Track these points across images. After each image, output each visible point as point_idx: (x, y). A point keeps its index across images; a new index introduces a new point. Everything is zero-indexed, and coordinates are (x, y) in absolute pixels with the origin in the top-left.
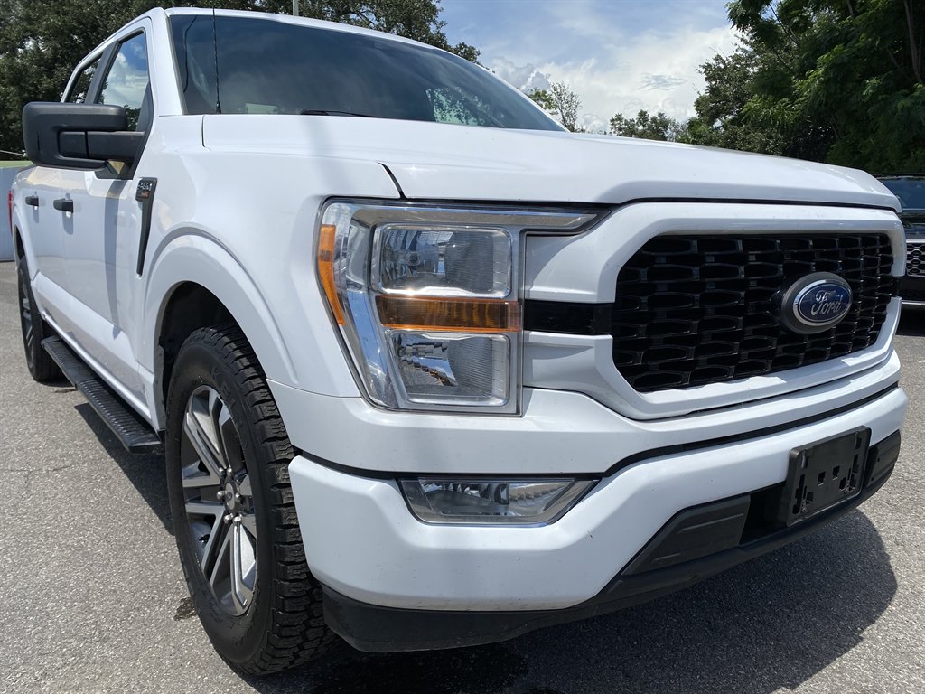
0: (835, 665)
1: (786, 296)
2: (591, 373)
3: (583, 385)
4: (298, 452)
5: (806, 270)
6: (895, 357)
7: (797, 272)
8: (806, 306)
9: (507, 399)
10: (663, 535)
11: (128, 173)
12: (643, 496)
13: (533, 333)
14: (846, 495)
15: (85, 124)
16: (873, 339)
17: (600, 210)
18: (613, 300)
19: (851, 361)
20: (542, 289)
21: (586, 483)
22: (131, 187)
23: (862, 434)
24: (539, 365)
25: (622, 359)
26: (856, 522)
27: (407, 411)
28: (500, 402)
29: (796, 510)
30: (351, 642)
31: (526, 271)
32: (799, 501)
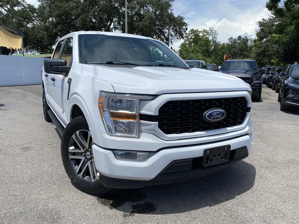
0: (223, 203)
2: (153, 130)
3: (152, 132)
4: (94, 144)
5: (212, 107)
7: (208, 108)
8: (210, 116)
9: (136, 135)
10: (169, 166)
11: (66, 75)
12: (165, 157)
13: (142, 121)
14: (223, 161)
15: (57, 64)
16: (241, 123)
17: (155, 96)
18: (158, 115)
20: (143, 112)
21: (153, 153)
22: (67, 79)
23: (229, 146)
24: (143, 128)
25: (160, 127)
27: (115, 136)
28: (135, 135)
29: (207, 163)
30: (104, 185)
31: (140, 108)
32: (207, 161)
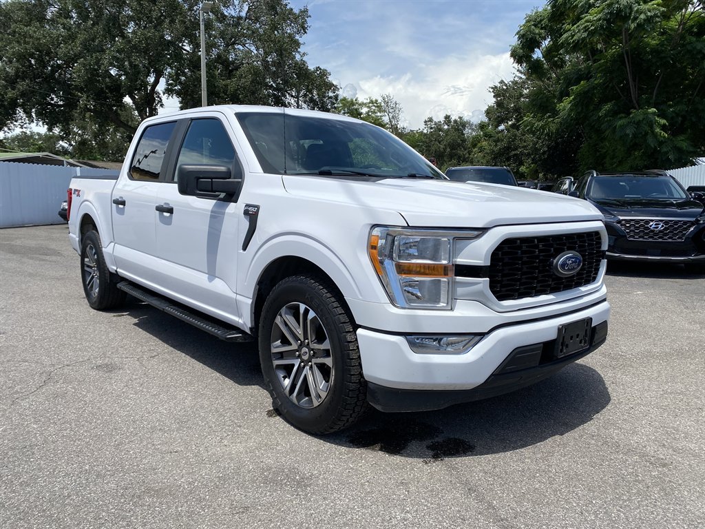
0: (581, 427)
1: (555, 261)
2: (481, 293)
3: (478, 298)
4: (360, 326)
5: (563, 250)
6: (604, 287)
7: (559, 251)
8: (563, 265)
9: (447, 304)
10: (509, 359)
12: (502, 341)
13: (458, 277)
14: (582, 347)
15: (213, 176)
16: (594, 279)
17: (483, 230)
18: (489, 264)
19: (583, 289)
20: (461, 260)
21: (479, 337)
23: (589, 320)
24: (460, 290)
25: (492, 287)
26: (593, 374)
27: (409, 309)
28: (445, 305)
29: (561, 351)
30: (378, 408)
31: (453, 253)
32: (562, 348)
